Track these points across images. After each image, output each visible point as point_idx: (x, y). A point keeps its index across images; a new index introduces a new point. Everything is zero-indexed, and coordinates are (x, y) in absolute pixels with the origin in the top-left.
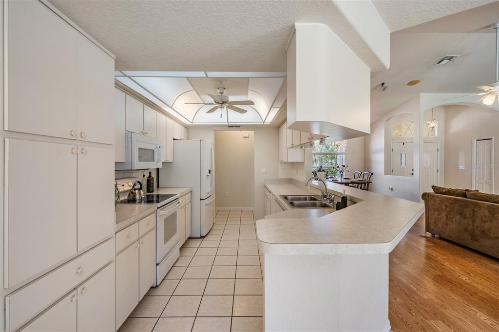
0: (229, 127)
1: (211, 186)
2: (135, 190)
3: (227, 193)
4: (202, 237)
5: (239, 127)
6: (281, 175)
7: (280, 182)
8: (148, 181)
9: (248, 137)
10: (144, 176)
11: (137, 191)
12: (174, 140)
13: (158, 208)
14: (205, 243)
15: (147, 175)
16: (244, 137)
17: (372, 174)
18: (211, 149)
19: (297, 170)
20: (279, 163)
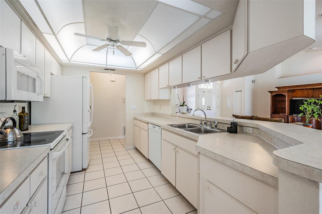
0: (105, 69)
1: (90, 121)
2: (5, 129)
3: (95, 126)
4: (84, 170)
5: (114, 70)
6: (147, 110)
7: (146, 115)
8: (20, 117)
9: (115, 81)
10: (15, 111)
11: (8, 130)
12: (51, 74)
13: (51, 150)
14: (88, 175)
15: (19, 111)
16: (111, 81)
17: (191, 109)
18: (91, 87)
19: (160, 106)
20: (145, 101)
